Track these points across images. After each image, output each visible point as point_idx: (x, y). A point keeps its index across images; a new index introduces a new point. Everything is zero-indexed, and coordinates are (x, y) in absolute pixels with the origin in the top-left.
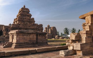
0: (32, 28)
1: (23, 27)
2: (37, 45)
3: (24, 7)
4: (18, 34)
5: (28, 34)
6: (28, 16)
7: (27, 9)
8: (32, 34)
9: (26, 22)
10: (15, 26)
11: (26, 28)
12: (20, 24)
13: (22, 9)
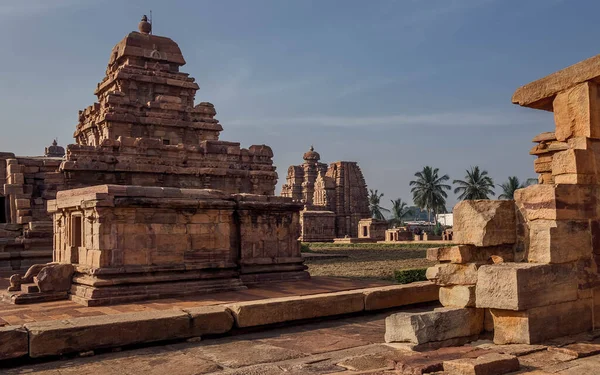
0: (203, 170)
1: (139, 167)
2: (235, 283)
3: (147, 27)
4: (107, 210)
5: (179, 209)
6: (175, 90)
7: (167, 45)
8: (206, 208)
9: (159, 133)
10: (85, 162)
11: (163, 169)
12: (123, 145)
13: (132, 40)
